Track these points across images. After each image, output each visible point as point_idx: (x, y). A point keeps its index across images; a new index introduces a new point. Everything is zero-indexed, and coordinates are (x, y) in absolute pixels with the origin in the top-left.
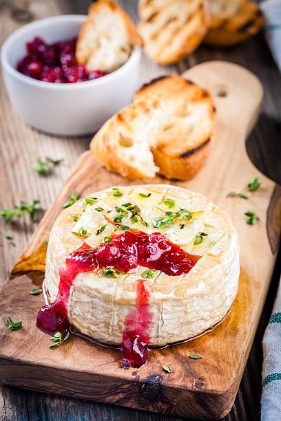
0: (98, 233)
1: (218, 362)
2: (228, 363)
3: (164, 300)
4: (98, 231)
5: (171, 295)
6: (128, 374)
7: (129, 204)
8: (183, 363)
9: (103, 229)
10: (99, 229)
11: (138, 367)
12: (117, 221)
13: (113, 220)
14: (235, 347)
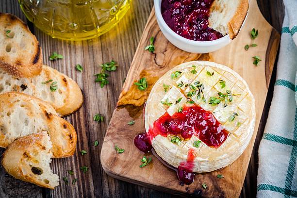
0: (177, 102)
1: (233, 180)
2: (238, 180)
3: (202, 161)
4: (177, 101)
5: (206, 159)
6: (183, 189)
7: (199, 83)
8: (213, 181)
9: (180, 100)
10: (178, 100)
11: (189, 184)
12: (189, 96)
13: (186, 94)
14: (242, 168)
